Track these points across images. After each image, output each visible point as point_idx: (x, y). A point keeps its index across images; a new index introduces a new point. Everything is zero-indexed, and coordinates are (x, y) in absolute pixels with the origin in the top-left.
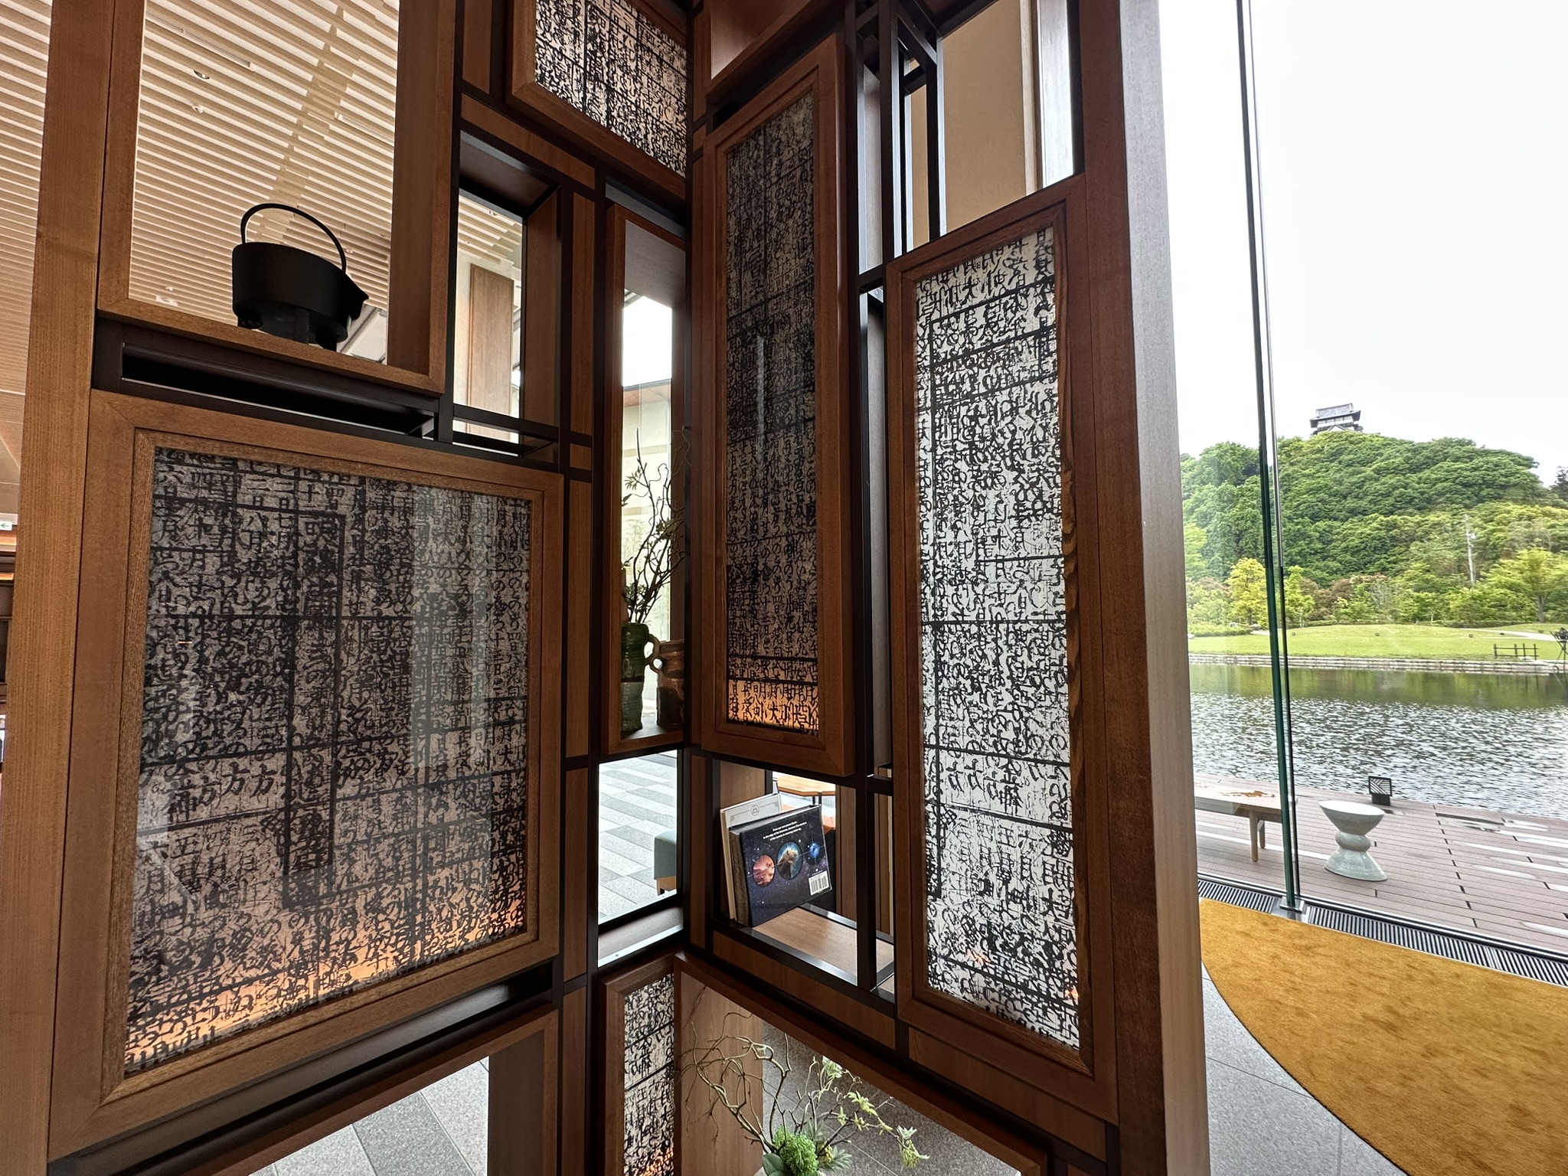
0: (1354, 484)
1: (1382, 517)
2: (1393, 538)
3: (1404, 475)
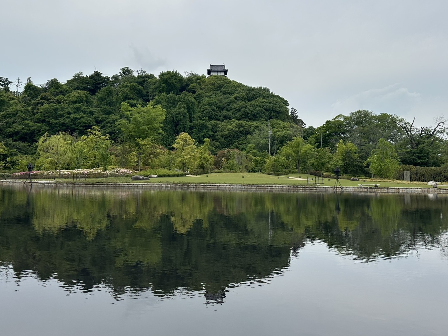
0: (226, 103)
1: (237, 121)
2: (241, 132)
3: (245, 101)
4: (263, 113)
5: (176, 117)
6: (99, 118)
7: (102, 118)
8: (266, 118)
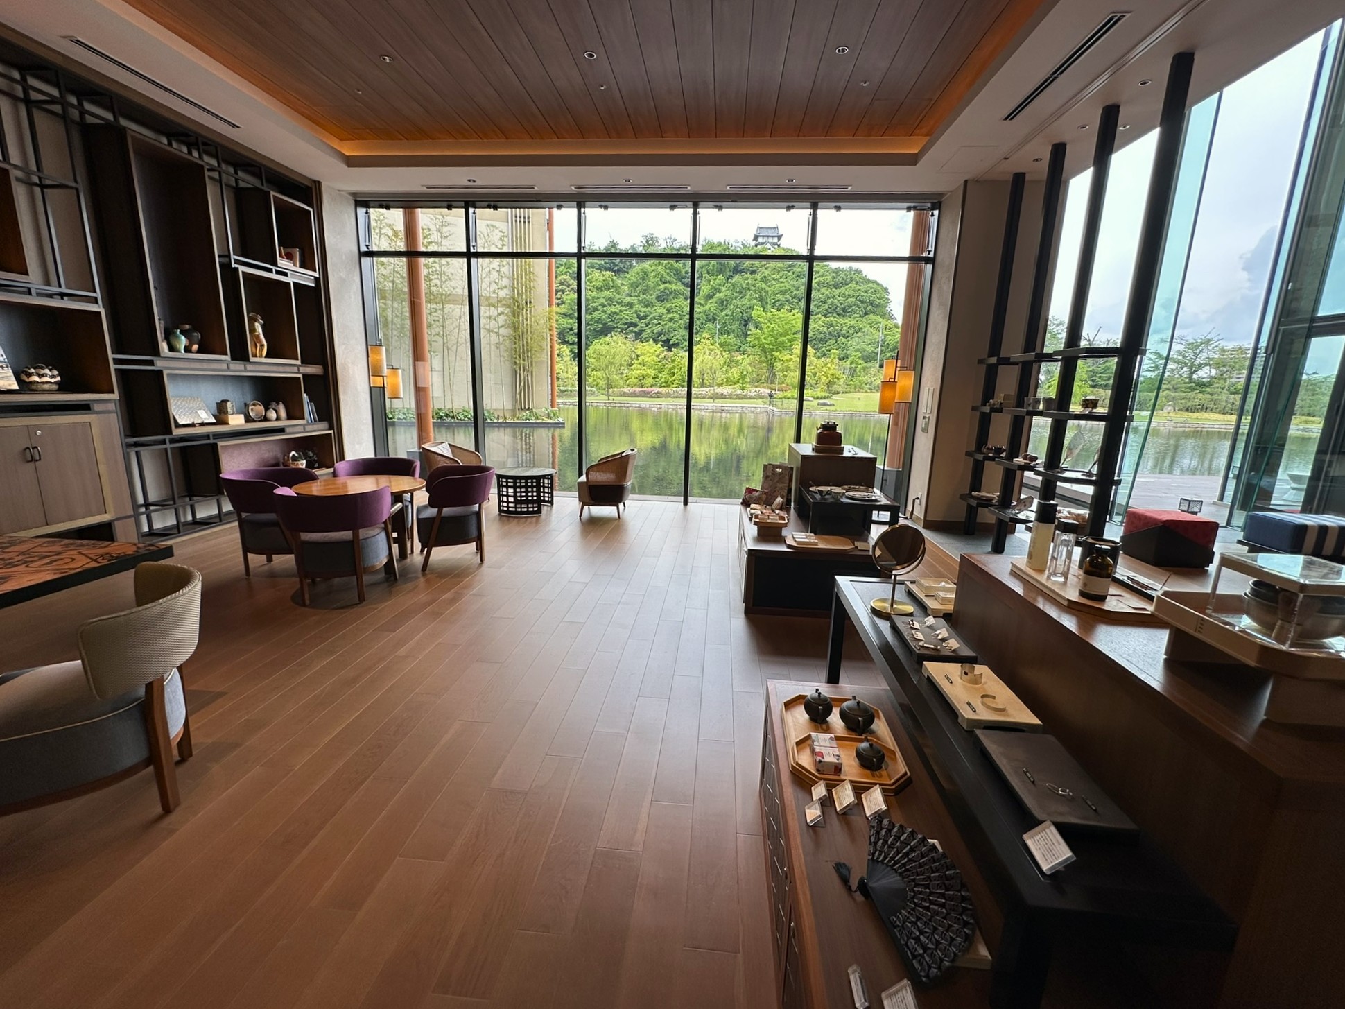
1: (823, 318)
3: (831, 289)
4: (857, 306)
5: (747, 313)
6: (640, 311)
7: (645, 312)
8: (861, 313)
